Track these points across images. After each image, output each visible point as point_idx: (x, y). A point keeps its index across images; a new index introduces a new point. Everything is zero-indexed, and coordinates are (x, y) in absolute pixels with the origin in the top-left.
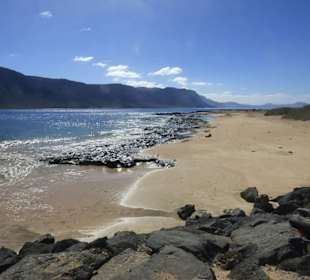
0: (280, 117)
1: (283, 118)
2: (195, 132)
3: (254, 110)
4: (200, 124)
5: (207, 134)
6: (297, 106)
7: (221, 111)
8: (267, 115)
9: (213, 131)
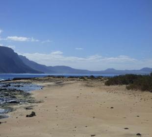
0: (124, 86)
1: (128, 88)
2: (12, 110)
3: (92, 77)
4: (19, 97)
5: (29, 112)
6: (143, 73)
7: (49, 78)
8: (108, 84)
9: (37, 108)
